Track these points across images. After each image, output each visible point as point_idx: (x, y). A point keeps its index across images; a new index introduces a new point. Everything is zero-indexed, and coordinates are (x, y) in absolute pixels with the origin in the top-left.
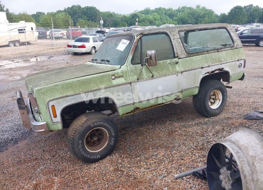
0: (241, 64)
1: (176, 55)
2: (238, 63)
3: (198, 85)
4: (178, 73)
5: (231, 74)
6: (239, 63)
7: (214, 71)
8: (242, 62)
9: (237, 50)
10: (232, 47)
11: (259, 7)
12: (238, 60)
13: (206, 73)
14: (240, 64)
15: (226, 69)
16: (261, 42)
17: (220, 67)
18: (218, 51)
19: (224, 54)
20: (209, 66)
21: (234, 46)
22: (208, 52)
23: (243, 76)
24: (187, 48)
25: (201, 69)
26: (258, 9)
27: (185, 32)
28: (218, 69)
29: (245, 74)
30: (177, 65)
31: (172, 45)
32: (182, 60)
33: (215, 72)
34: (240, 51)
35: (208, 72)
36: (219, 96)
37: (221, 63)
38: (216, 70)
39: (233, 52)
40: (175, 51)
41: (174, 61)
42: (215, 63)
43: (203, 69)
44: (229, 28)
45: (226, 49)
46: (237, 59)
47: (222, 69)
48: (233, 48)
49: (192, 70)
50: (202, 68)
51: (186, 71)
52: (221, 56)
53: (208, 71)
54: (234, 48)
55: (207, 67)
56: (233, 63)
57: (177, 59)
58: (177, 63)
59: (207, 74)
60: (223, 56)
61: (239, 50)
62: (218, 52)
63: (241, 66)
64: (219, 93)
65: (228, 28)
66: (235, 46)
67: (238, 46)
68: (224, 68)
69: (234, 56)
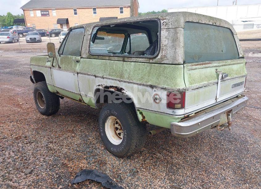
0: (158, 97)
2: (152, 92)
5: (136, 105)
9: (161, 67)
12: (152, 87)
13: (99, 85)
15: (127, 92)
18: (124, 59)
19: (132, 67)
20: (103, 78)
27: (100, 27)
28: (115, 87)
30: (79, 63)
32: (84, 60)
33: (110, 90)
35: (102, 86)
37: (120, 79)
38: (112, 87)
39: (148, 68)
42: (112, 75)
43: (97, 79)
45: (138, 59)
47: (120, 90)
48: (151, 61)
50: (96, 76)
52: (126, 68)
54: (154, 61)
55: (100, 77)
57: (79, 58)
58: (78, 61)
59: (100, 87)
60: (128, 71)
61: (165, 68)
62: (124, 61)
65: (162, 22)
66: (159, 57)
67: (166, 59)
68: (124, 90)
69: (149, 76)
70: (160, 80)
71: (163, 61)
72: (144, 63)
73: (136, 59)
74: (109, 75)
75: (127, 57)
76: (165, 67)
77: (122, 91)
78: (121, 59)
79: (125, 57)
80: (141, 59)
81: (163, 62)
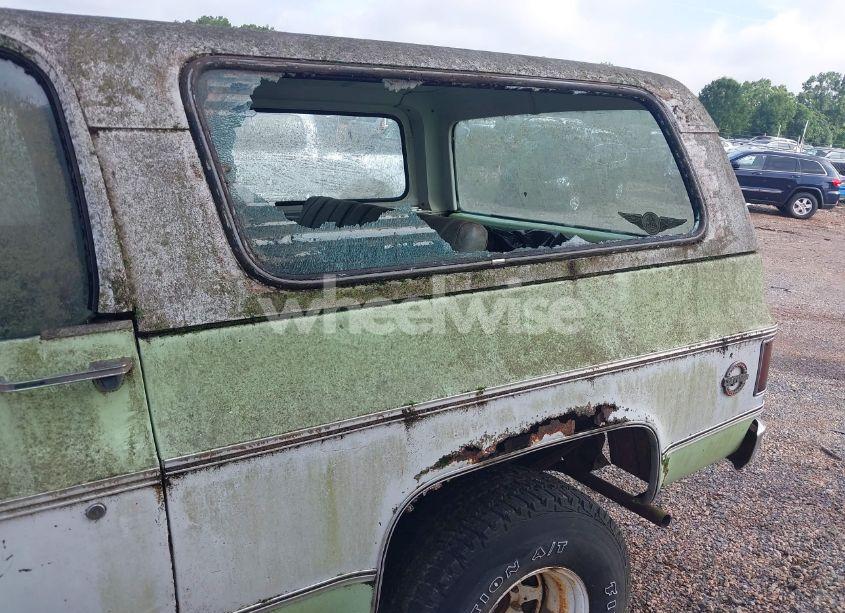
0: (743, 369)
1: (108, 301)
2: (719, 363)
3: (372, 560)
4: (113, 481)
5: (664, 442)
6: (728, 362)
7: (523, 438)
8: (750, 355)
9: (723, 268)
10: (686, 245)
11: (789, 91)
12: (723, 346)
13: (445, 461)
14: (736, 372)
15: (634, 411)
16: (798, 202)
17: (584, 396)
18: (572, 267)
19: (624, 296)
20: (481, 401)
21: (699, 241)
22: (485, 273)
23: (751, 438)
24: (261, 232)
25: (398, 430)
26: (786, 96)
27: (275, 78)
28: (563, 419)
29: (761, 429)
30: (122, 398)
31: (75, 184)
32: (191, 346)
33: (537, 444)
34: (743, 277)
35: (471, 451)
36: (569, 597)
37: (587, 369)
38: (548, 424)
39: (688, 283)
40: (107, 257)
41: (81, 361)
42: (536, 367)
43: (421, 429)
44: (673, 102)
45: (641, 255)
46: (715, 338)
47: (595, 417)
48: (691, 254)
49: (292, 442)
50: (410, 418)
51: (217, 461)
53: (473, 438)
54: (700, 251)
55: (464, 405)
56: (683, 365)
57: (117, 342)
58: (108, 381)
59: (455, 468)
60: (611, 315)
61: (734, 268)
62: (573, 275)
63: (741, 384)
64: (564, 582)
65: (669, 105)
66: (711, 236)
67: (730, 238)
68: (614, 408)
69: (696, 312)
70: (731, 312)
71: (725, 246)
72: (666, 268)
73: (633, 254)
74: (518, 371)
75: (586, 255)
76: (734, 265)
77: (611, 418)
78: (559, 269)
79: (579, 256)
80: (652, 254)
81: (725, 252)
